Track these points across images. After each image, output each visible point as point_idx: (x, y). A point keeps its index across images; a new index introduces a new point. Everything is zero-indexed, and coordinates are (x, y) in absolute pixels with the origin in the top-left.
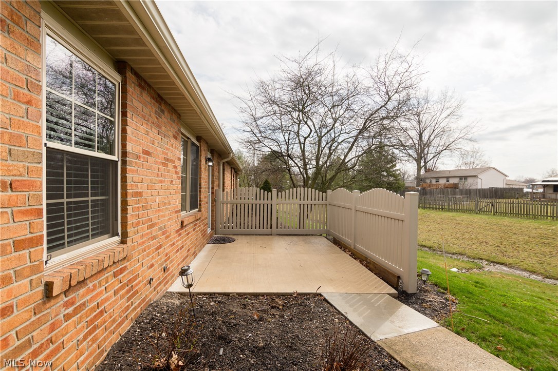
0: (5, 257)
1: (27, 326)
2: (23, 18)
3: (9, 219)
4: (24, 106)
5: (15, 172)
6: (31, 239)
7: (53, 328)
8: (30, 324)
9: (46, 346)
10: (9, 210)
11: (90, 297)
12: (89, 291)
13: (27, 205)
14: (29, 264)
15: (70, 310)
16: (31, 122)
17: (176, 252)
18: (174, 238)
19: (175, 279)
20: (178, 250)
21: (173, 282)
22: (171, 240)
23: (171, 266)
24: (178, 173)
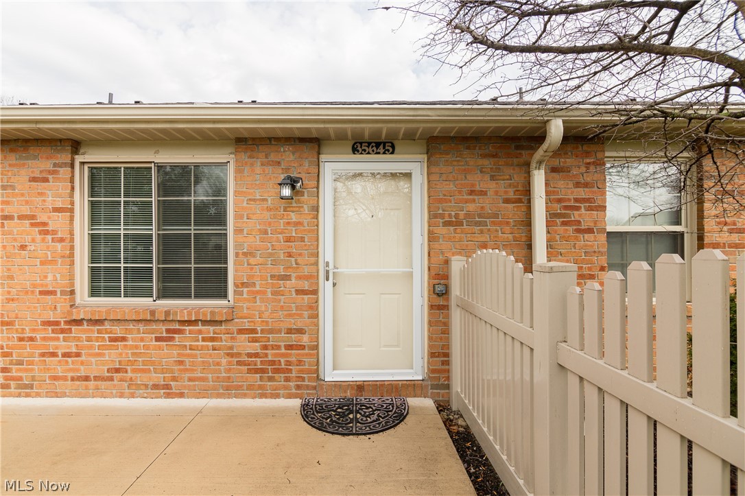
17: (43, 355)
18: (33, 330)
19: (38, 395)
20: (54, 355)
21: (27, 395)
22: (17, 330)
23: (18, 370)
24: (54, 232)
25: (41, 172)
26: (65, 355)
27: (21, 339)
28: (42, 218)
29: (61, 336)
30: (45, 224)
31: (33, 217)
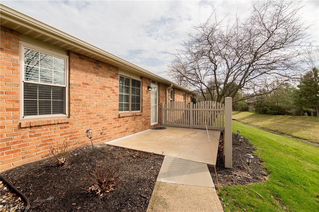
0: (2, 112)
1: (11, 134)
2: (11, 46)
3: (4, 102)
4: (11, 71)
5: (7, 89)
6: (13, 109)
7: (23, 137)
8: (12, 133)
9: (20, 142)
10: (4, 100)
11: (44, 132)
12: (43, 130)
13: (12, 98)
14: (12, 115)
15: (33, 134)
16: (14, 75)
17: (114, 128)
18: (111, 121)
19: (113, 139)
20: (116, 127)
21: (110, 140)
22: (108, 121)
23: (108, 133)
24: (116, 93)
25: (113, 75)
26: (118, 127)
27: (109, 124)
28: (113, 88)
29: (117, 122)
30: (114, 90)
31: (111, 88)
